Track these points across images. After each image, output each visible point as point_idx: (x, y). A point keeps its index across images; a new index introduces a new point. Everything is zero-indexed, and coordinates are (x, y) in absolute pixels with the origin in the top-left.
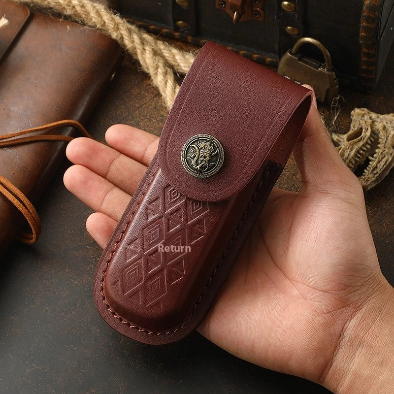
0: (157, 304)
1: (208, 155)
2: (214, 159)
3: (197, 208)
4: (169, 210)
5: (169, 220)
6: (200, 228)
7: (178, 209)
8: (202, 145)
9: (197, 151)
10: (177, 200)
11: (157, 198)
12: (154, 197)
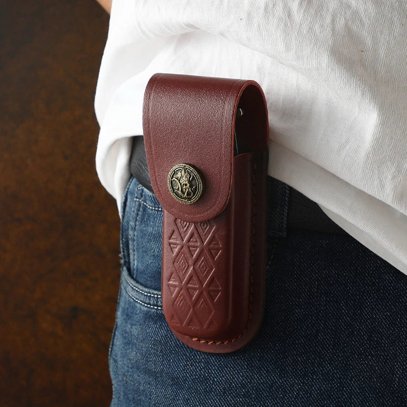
0: (211, 323)
1: (187, 182)
2: (193, 182)
3: (206, 228)
4: (186, 238)
5: (189, 247)
6: (215, 244)
7: (192, 235)
8: (179, 175)
9: (178, 182)
10: (188, 227)
11: (173, 231)
12: (170, 231)
